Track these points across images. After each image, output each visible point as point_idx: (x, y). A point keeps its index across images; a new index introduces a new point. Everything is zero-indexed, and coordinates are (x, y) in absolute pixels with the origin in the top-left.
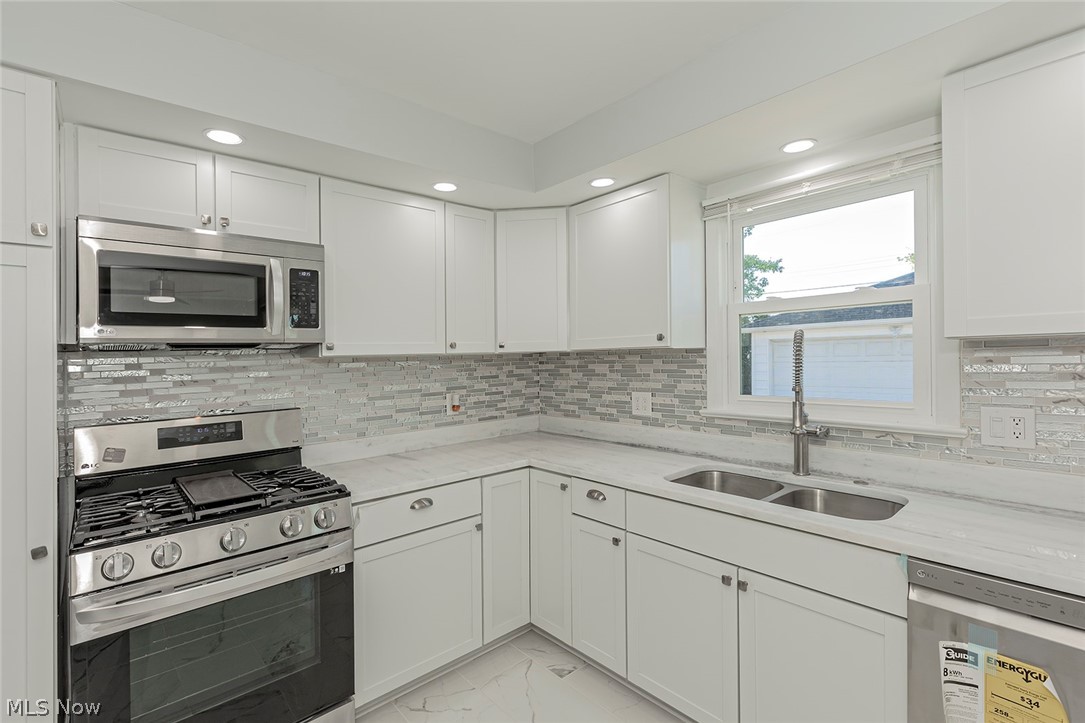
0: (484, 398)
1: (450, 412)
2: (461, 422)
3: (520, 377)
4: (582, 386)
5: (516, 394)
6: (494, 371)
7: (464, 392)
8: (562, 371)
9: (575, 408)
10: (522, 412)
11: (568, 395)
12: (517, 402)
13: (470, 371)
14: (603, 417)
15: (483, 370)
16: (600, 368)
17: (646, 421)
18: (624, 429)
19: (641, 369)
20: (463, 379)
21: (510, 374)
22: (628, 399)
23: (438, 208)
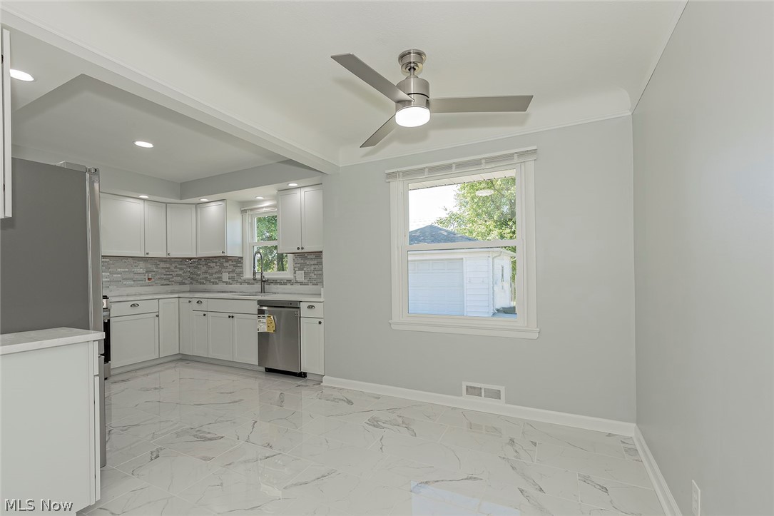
0: (162, 276)
1: (147, 281)
2: (152, 285)
3: (181, 269)
4: (206, 272)
5: (178, 275)
6: (168, 265)
7: (154, 273)
8: (199, 266)
9: (203, 280)
10: (182, 283)
11: (201, 277)
12: (179, 279)
13: (157, 265)
14: (213, 283)
15: (162, 265)
16: (212, 265)
17: (227, 283)
18: (220, 286)
19: (226, 264)
20: (153, 268)
21: (176, 267)
22: (220, 276)
23: (141, 202)
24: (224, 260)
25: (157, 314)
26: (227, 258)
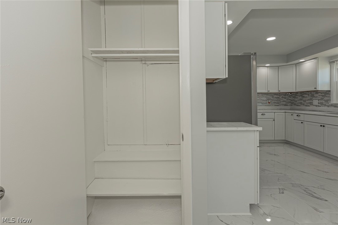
0: (275, 102)
1: (268, 104)
2: (271, 106)
3: (285, 98)
4: (301, 100)
5: (283, 101)
6: (278, 96)
7: (271, 100)
8: (296, 97)
9: (300, 104)
10: (286, 105)
11: (298, 102)
12: (284, 103)
13: (273, 97)
14: (306, 106)
15: (275, 96)
16: (305, 96)
17: (316, 106)
18: (311, 107)
19: (315, 95)
20: (271, 97)
21: (282, 97)
22: (312, 101)
23: (266, 68)
24: (315, 93)
25: (274, 119)
26: (317, 92)
